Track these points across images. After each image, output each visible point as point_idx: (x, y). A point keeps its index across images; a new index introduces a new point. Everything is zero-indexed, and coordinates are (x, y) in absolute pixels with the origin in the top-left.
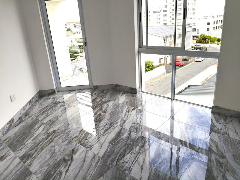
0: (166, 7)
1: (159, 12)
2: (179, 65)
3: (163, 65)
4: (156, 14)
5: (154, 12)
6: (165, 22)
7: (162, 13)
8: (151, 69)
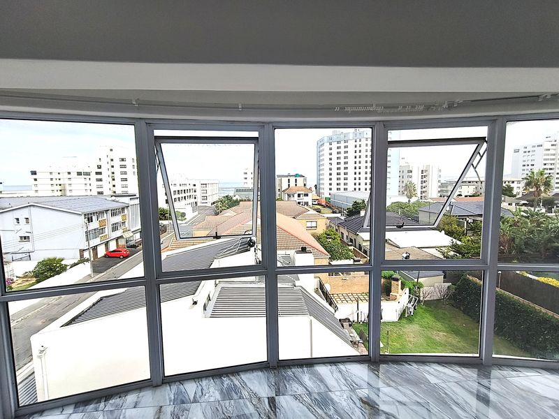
0: (99, 167)
1: (88, 174)
2: (122, 257)
3: (88, 260)
4: (83, 176)
5: (79, 174)
6: (100, 190)
7: (94, 177)
8: (58, 273)
